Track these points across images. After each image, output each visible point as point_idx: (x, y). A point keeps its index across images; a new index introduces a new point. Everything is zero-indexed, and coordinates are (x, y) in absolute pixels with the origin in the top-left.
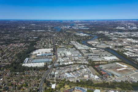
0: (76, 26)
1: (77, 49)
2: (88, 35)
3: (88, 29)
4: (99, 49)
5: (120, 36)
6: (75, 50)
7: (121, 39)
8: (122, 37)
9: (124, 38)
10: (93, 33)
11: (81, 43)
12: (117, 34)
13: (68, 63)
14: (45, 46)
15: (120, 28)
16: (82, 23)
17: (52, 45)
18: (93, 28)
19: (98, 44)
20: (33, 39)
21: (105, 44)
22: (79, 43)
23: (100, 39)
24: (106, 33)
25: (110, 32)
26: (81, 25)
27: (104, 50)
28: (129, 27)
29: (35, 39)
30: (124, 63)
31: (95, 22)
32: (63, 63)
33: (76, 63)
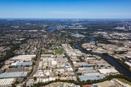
0: (73, 25)
1: (66, 56)
2: (84, 36)
3: (85, 28)
4: (94, 55)
5: (120, 38)
6: (63, 57)
7: (121, 42)
8: (122, 40)
9: (124, 40)
10: (90, 34)
11: (73, 47)
12: (116, 35)
13: (47, 80)
14: (29, 50)
15: (120, 28)
16: (80, 22)
17: (38, 49)
18: (90, 27)
19: (94, 48)
20: (19, 40)
21: (103, 48)
22: (72, 47)
23: (97, 42)
24: (105, 34)
25: (109, 33)
26: (79, 24)
27: (100, 58)
28: (130, 27)
29: (21, 41)
30: (126, 79)
31: (95, 22)
32: (41, 79)
33: (59, 79)
